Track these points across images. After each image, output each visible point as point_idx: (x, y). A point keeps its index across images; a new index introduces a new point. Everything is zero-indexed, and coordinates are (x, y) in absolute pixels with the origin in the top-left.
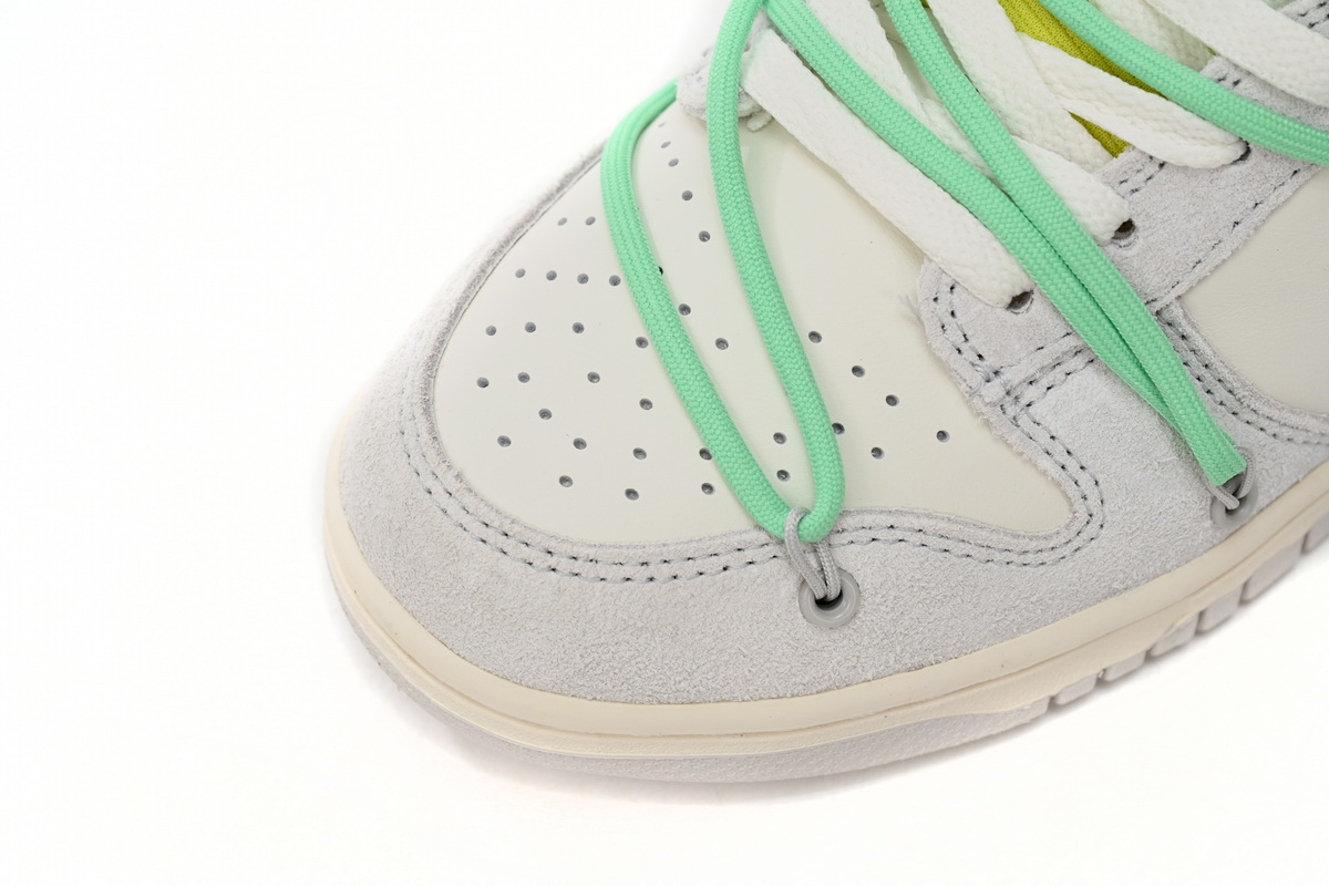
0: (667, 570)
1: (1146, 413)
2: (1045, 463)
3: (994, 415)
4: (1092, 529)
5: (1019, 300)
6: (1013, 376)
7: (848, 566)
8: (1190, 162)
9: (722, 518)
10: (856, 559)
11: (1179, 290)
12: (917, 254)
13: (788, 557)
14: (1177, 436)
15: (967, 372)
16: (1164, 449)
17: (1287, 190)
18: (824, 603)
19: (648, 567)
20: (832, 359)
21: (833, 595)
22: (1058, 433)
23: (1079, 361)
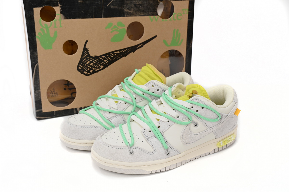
0: (120, 148)
1: (160, 142)
2: (151, 145)
3: (147, 140)
4: (155, 152)
5: (150, 131)
6: (149, 137)
7: (133, 150)
8: (164, 121)
9: (124, 144)
10: (134, 150)
11: (163, 132)
12: (142, 127)
13: (129, 148)
14: (163, 145)
15: (145, 136)
16: (161, 146)
17: (172, 124)
18: (131, 153)
19: (116, 147)
20: (134, 135)
21: (132, 152)
22: (152, 143)
23: (155, 137)
